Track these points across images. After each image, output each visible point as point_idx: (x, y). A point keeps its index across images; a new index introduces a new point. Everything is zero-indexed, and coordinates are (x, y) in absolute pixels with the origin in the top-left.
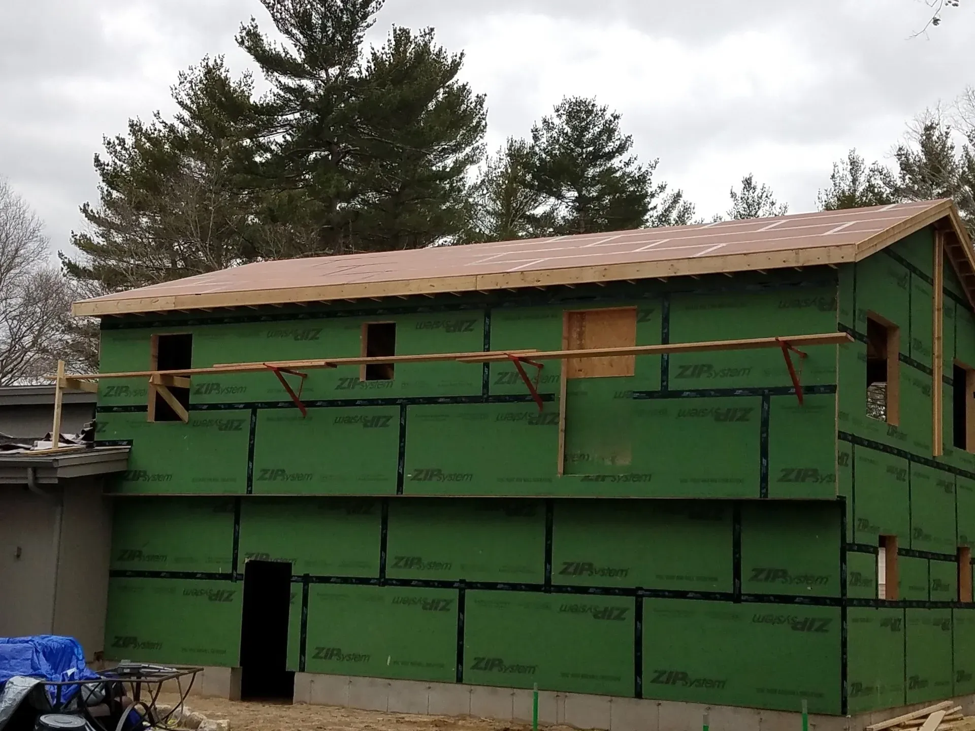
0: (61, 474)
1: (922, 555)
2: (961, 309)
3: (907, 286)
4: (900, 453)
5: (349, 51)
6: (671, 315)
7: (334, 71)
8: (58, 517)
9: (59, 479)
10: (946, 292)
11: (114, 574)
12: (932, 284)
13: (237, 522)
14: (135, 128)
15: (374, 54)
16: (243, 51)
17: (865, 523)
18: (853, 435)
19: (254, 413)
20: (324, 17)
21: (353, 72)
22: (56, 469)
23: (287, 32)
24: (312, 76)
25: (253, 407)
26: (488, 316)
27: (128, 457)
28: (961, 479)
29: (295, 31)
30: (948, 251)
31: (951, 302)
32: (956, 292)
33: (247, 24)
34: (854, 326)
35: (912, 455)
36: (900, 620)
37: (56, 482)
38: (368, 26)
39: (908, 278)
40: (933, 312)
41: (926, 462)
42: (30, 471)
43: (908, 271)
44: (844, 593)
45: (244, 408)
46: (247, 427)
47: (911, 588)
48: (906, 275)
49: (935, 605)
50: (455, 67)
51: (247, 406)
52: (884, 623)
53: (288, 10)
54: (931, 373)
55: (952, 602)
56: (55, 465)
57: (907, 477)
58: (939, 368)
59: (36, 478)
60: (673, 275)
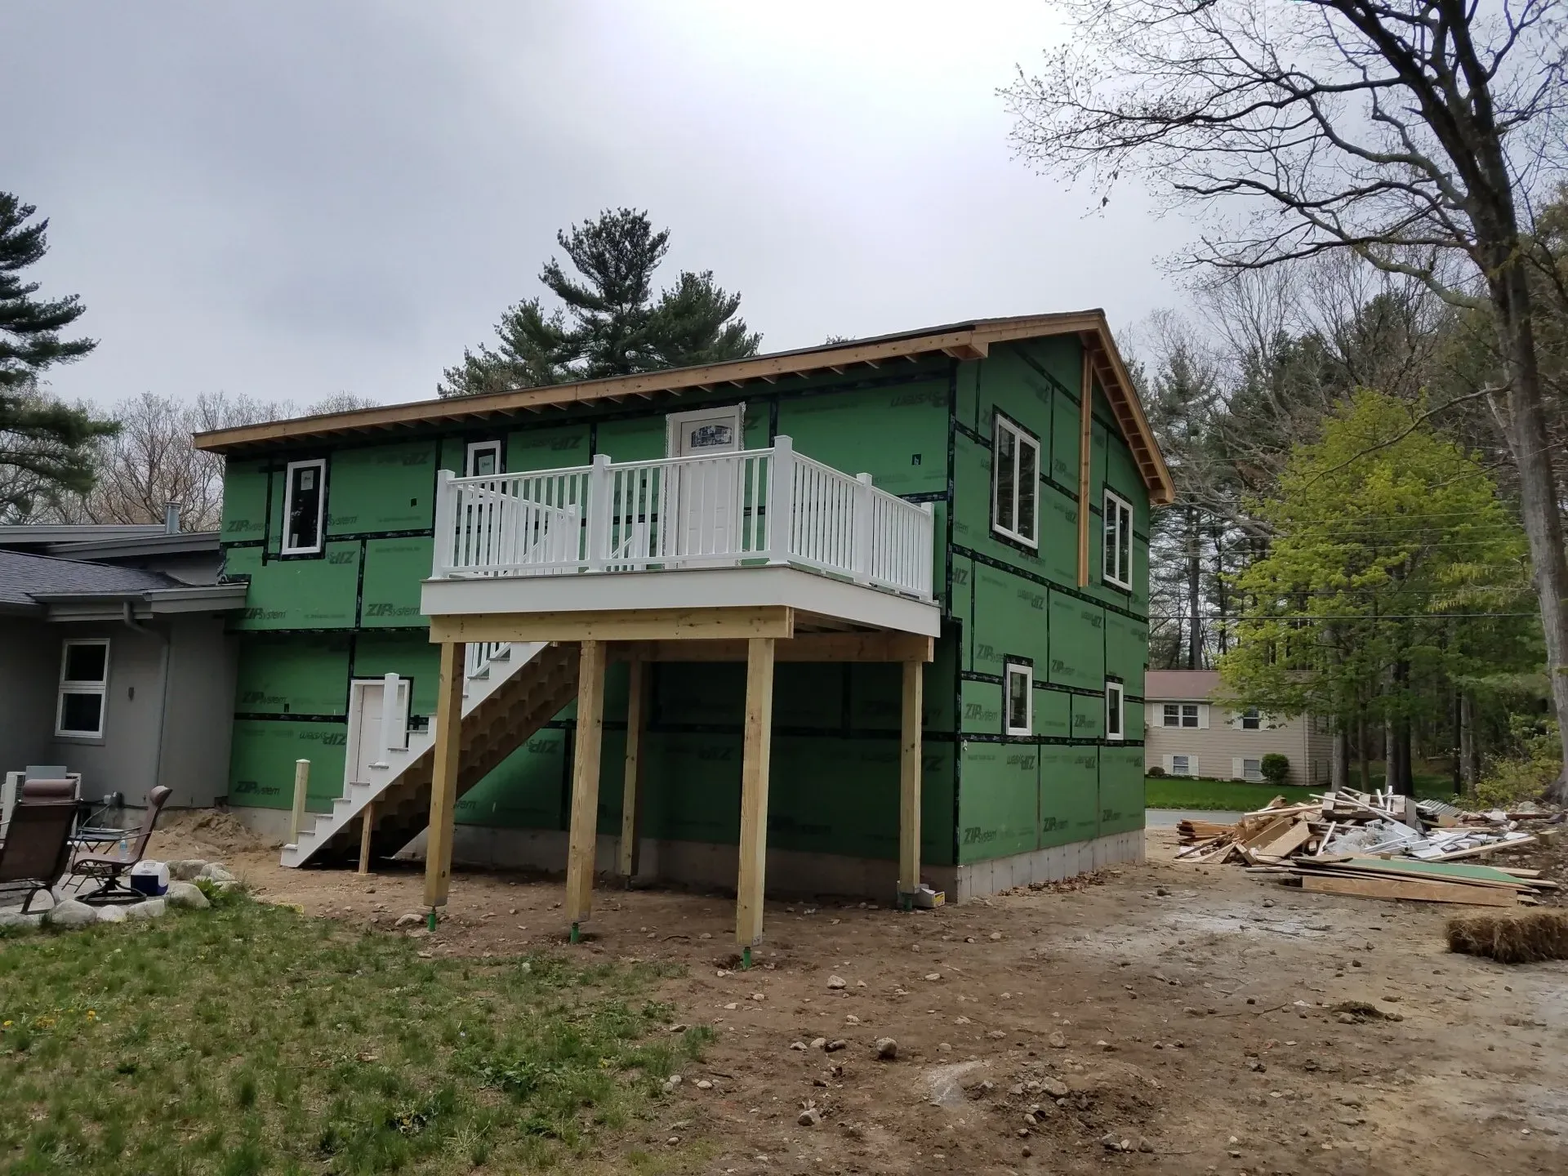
0: (155, 609)
1: (1062, 688)
2: (1113, 440)
3: (1049, 400)
4: (1035, 578)
5: (639, 291)
6: (779, 420)
7: (627, 307)
8: (164, 660)
9: (154, 613)
10: (1095, 417)
11: (239, 716)
12: (1080, 404)
13: (352, 662)
14: (471, 361)
15: (665, 295)
16: (546, 286)
17: (988, 651)
18: (972, 551)
19: (364, 545)
20: (618, 260)
21: (645, 307)
22: (150, 603)
23: (587, 272)
24: (607, 310)
25: (363, 538)
26: (594, 430)
27: (246, 596)
28: (1110, 615)
29: (592, 271)
30: (1098, 374)
31: (1102, 431)
32: (1107, 420)
33: (549, 263)
34: (977, 429)
35: (1052, 583)
36: (1033, 758)
37: (151, 617)
38: (655, 266)
39: (1050, 392)
40: (1080, 437)
41: (1069, 592)
42: (125, 609)
43: (1050, 385)
44: (958, 728)
45: (355, 539)
46: (356, 559)
47: (1050, 723)
48: (1047, 388)
49: (1078, 742)
50: (733, 306)
51: (358, 537)
52: (1013, 761)
53: (585, 253)
54: (1077, 499)
55: (1099, 738)
56: (147, 599)
57: (1045, 605)
58: (1086, 496)
59: (132, 613)
60: (778, 372)
